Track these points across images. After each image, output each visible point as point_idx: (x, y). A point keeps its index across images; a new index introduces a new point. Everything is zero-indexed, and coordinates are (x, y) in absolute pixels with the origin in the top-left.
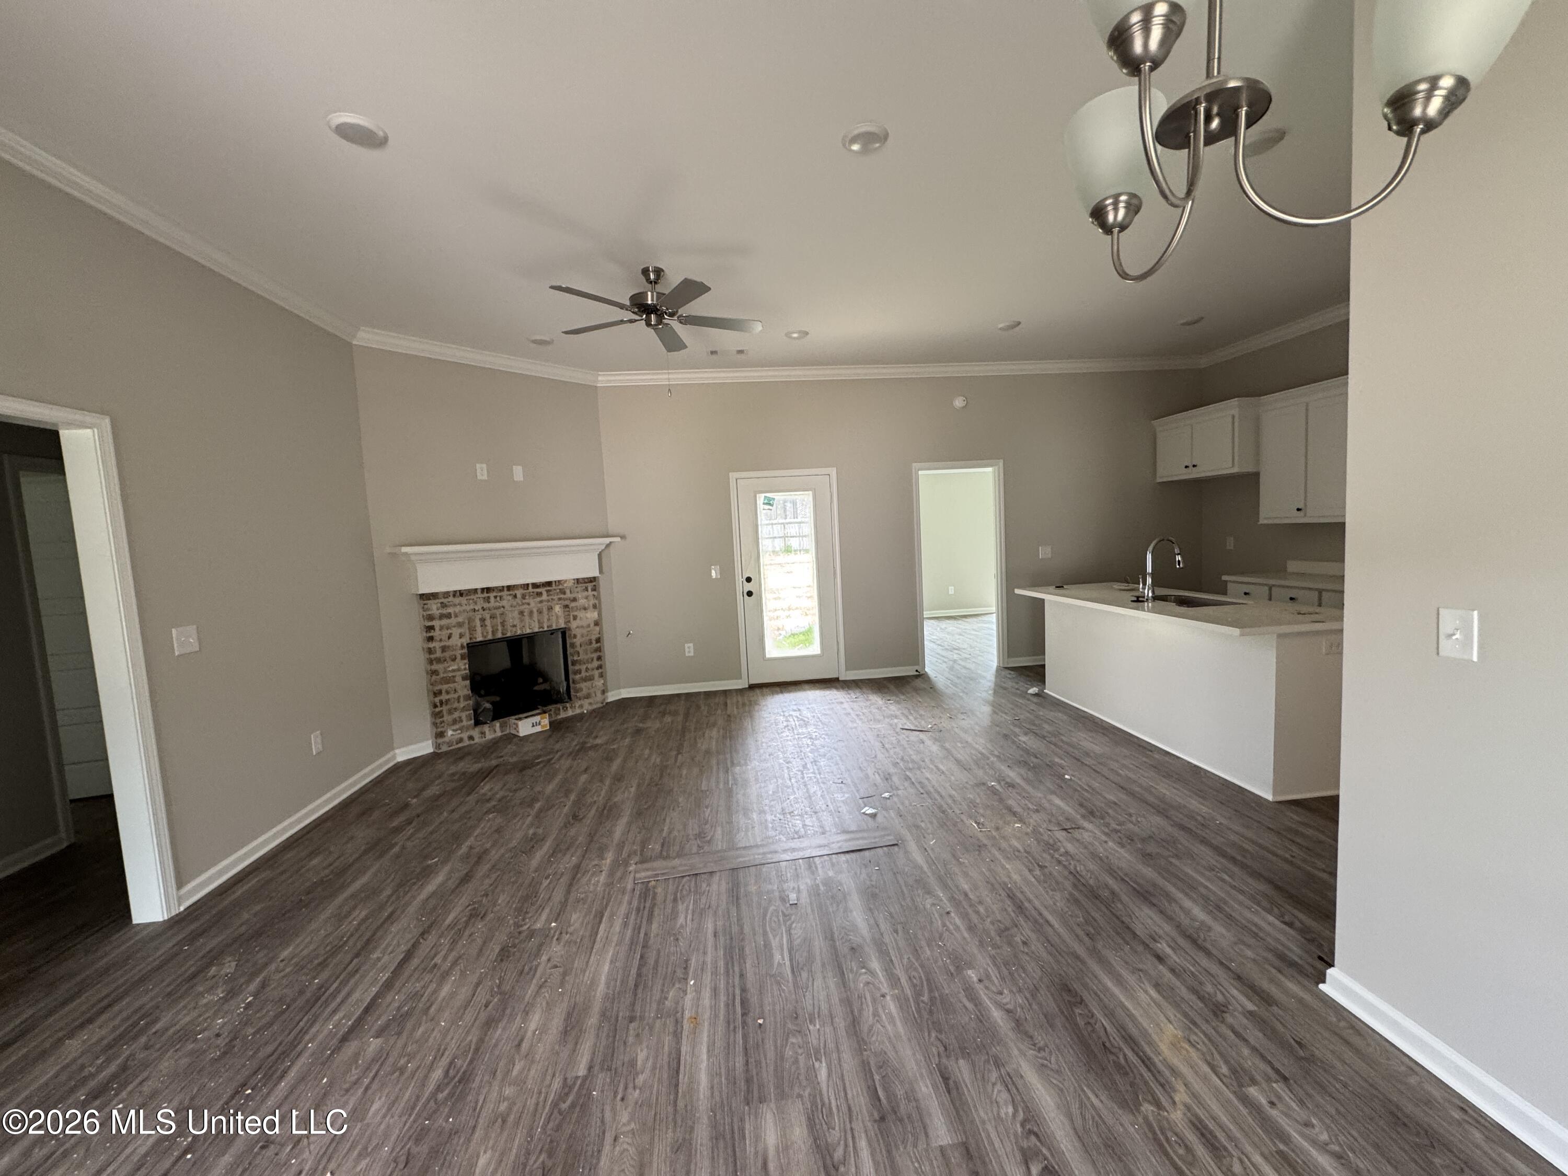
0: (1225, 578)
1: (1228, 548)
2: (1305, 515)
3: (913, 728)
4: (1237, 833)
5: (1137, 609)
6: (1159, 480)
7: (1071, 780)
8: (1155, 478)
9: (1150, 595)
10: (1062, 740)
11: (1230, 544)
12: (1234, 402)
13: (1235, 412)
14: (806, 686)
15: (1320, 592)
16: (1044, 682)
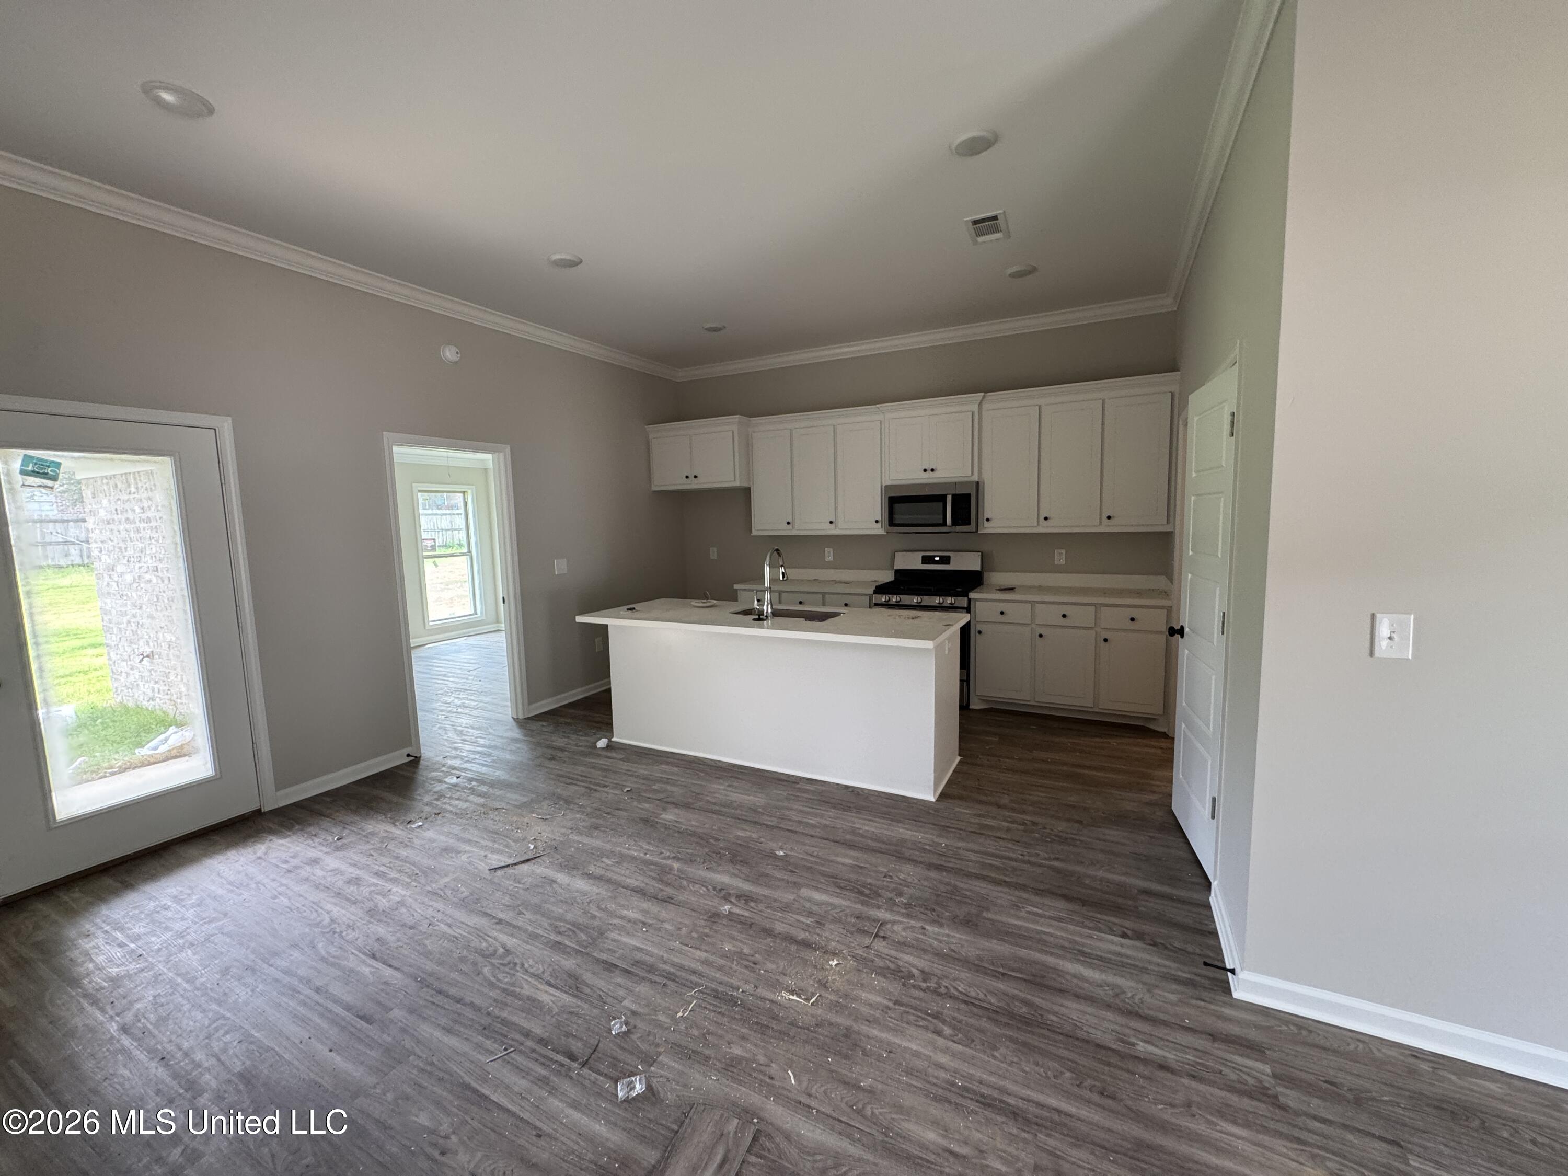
0: (736, 586)
1: (712, 557)
2: (793, 528)
3: (510, 861)
4: (977, 852)
5: (762, 627)
6: (654, 488)
7: (786, 855)
8: (650, 485)
9: (770, 611)
10: (708, 802)
11: (714, 554)
12: (737, 417)
13: (735, 428)
14: (191, 851)
15: (824, 594)
16: (612, 732)
